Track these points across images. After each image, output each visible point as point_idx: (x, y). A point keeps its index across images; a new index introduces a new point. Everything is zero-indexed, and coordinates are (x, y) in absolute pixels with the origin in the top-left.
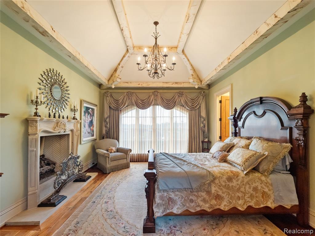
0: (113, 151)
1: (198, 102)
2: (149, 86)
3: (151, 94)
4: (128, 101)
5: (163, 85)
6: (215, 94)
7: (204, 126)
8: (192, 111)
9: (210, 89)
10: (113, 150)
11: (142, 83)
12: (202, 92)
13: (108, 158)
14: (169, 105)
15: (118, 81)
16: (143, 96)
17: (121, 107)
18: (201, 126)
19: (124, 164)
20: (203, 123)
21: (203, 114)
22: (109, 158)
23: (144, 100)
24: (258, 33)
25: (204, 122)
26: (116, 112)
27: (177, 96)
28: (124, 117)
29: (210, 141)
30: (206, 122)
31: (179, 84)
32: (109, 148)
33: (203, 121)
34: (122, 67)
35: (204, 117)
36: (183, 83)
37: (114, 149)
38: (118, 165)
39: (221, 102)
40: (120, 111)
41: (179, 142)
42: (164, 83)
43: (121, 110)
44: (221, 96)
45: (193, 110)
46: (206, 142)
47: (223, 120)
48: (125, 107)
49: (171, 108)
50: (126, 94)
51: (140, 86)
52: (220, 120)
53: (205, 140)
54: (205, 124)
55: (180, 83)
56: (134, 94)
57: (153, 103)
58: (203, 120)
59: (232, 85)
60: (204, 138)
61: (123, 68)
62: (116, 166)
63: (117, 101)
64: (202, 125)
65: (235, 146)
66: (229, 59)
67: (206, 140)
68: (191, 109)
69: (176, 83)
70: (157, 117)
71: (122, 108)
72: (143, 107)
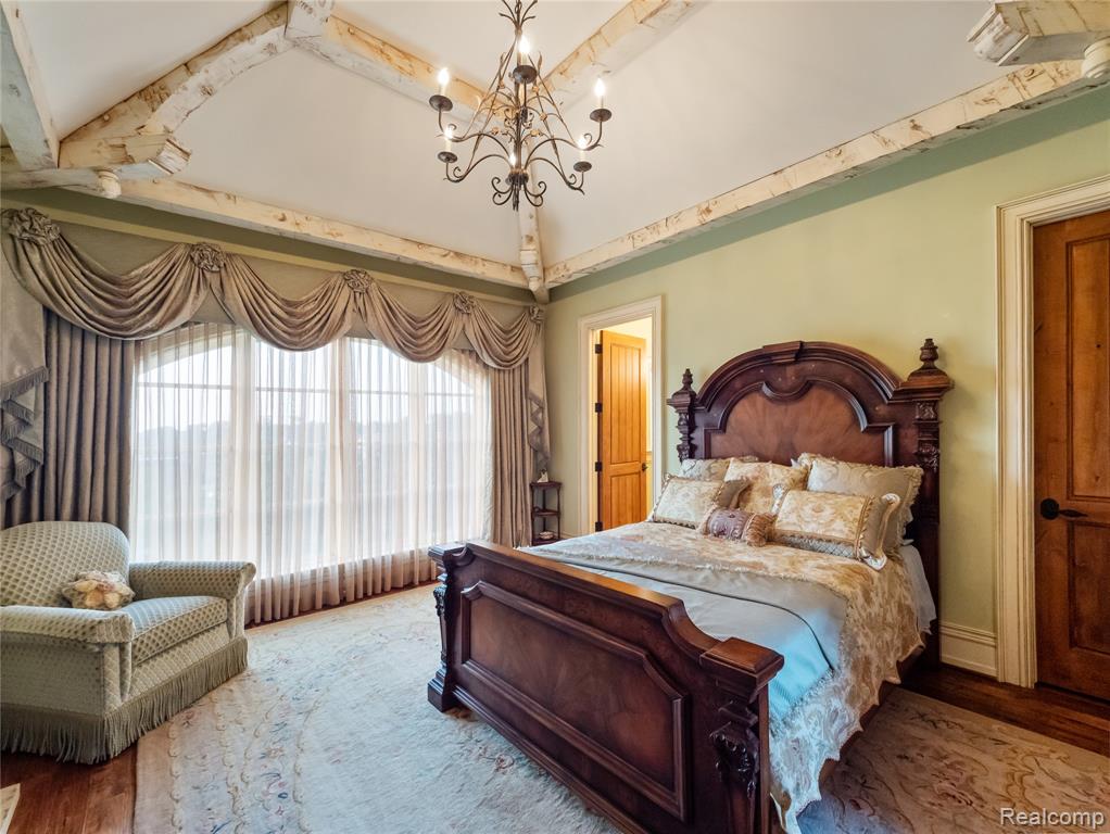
0: (112, 599)
1: (522, 344)
2: (339, 239)
3: (337, 280)
4: (196, 298)
5: (404, 251)
6: (583, 323)
7: (540, 430)
8: (502, 374)
9: (554, 304)
10: (111, 589)
11: (301, 219)
12: (536, 310)
13: (116, 651)
14: (416, 343)
15: (169, 164)
16: (292, 281)
17: (149, 325)
18: (530, 432)
19: (217, 655)
20: (535, 419)
21: (537, 387)
22: (122, 647)
23: (301, 303)
24: (841, 158)
25: (540, 415)
26: (105, 351)
27: (452, 309)
28: (160, 385)
29: (557, 480)
30: (544, 417)
31: (468, 260)
32: (81, 585)
33: (537, 412)
34: (207, 92)
35: (541, 396)
36: (483, 259)
37: (118, 582)
38: (180, 679)
39: (599, 349)
40: (132, 347)
41: (456, 494)
42: (408, 244)
43: (137, 343)
44: (598, 332)
45: (504, 371)
46: (541, 485)
47: (606, 408)
48: (175, 329)
49: (429, 354)
50: (180, 252)
51: (288, 228)
52: (599, 407)
53: (540, 481)
54: (543, 423)
55: (473, 259)
56: (241, 265)
57: (347, 327)
58: (535, 407)
59: (664, 298)
60: (538, 472)
61: (211, 98)
62: (168, 685)
63: (112, 286)
64: (533, 427)
65: (755, 488)
66: (708, 211)
67: (544, 479)
68: (499, 364)
69: (458, 255)
70: (354, 392)
71: (153, 330)
72: (296, 339)
